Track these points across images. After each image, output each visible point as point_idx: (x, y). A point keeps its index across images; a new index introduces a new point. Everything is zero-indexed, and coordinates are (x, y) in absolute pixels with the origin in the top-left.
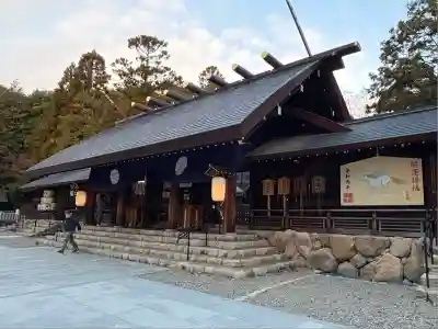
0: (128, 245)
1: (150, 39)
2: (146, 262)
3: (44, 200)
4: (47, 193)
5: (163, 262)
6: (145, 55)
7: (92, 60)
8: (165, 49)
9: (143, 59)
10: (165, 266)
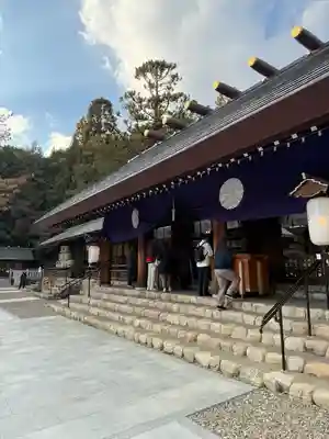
0: (156, 320)
1: (157, 63)
2: (195, 361)
3: (61, 256)
4: (64, 249)
5: (229, 366)
6: (153, 81)
7: (101, 106)
8: (174, 72)
9: (151, 86)
10: (236, 375)
